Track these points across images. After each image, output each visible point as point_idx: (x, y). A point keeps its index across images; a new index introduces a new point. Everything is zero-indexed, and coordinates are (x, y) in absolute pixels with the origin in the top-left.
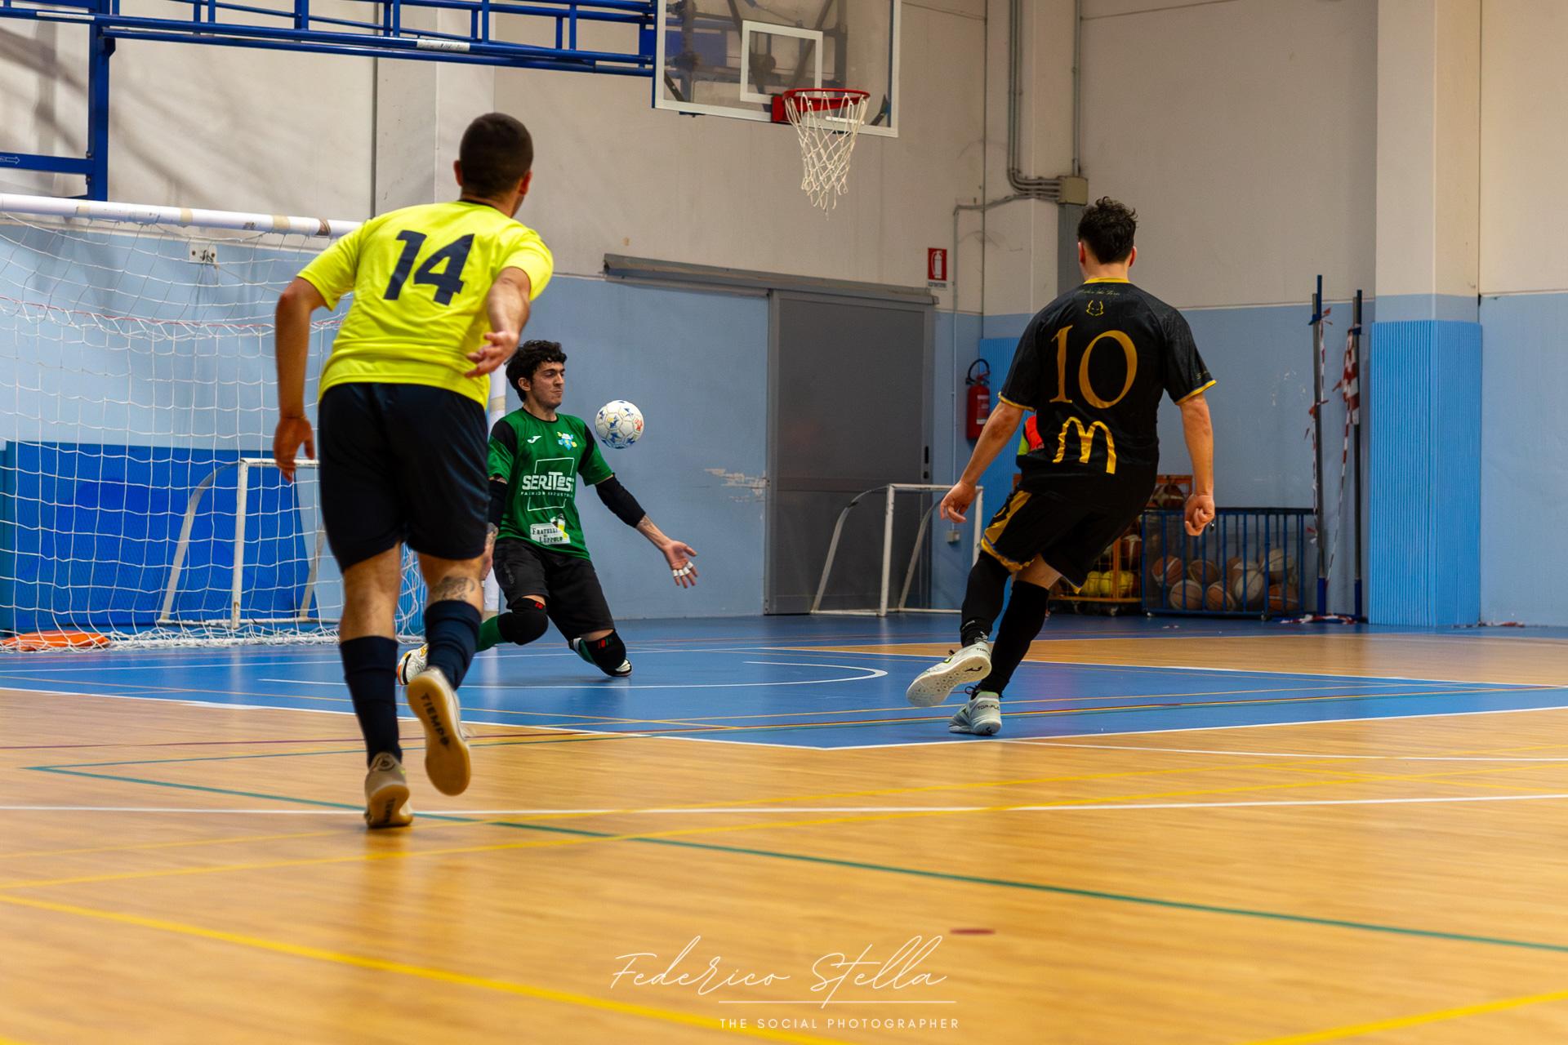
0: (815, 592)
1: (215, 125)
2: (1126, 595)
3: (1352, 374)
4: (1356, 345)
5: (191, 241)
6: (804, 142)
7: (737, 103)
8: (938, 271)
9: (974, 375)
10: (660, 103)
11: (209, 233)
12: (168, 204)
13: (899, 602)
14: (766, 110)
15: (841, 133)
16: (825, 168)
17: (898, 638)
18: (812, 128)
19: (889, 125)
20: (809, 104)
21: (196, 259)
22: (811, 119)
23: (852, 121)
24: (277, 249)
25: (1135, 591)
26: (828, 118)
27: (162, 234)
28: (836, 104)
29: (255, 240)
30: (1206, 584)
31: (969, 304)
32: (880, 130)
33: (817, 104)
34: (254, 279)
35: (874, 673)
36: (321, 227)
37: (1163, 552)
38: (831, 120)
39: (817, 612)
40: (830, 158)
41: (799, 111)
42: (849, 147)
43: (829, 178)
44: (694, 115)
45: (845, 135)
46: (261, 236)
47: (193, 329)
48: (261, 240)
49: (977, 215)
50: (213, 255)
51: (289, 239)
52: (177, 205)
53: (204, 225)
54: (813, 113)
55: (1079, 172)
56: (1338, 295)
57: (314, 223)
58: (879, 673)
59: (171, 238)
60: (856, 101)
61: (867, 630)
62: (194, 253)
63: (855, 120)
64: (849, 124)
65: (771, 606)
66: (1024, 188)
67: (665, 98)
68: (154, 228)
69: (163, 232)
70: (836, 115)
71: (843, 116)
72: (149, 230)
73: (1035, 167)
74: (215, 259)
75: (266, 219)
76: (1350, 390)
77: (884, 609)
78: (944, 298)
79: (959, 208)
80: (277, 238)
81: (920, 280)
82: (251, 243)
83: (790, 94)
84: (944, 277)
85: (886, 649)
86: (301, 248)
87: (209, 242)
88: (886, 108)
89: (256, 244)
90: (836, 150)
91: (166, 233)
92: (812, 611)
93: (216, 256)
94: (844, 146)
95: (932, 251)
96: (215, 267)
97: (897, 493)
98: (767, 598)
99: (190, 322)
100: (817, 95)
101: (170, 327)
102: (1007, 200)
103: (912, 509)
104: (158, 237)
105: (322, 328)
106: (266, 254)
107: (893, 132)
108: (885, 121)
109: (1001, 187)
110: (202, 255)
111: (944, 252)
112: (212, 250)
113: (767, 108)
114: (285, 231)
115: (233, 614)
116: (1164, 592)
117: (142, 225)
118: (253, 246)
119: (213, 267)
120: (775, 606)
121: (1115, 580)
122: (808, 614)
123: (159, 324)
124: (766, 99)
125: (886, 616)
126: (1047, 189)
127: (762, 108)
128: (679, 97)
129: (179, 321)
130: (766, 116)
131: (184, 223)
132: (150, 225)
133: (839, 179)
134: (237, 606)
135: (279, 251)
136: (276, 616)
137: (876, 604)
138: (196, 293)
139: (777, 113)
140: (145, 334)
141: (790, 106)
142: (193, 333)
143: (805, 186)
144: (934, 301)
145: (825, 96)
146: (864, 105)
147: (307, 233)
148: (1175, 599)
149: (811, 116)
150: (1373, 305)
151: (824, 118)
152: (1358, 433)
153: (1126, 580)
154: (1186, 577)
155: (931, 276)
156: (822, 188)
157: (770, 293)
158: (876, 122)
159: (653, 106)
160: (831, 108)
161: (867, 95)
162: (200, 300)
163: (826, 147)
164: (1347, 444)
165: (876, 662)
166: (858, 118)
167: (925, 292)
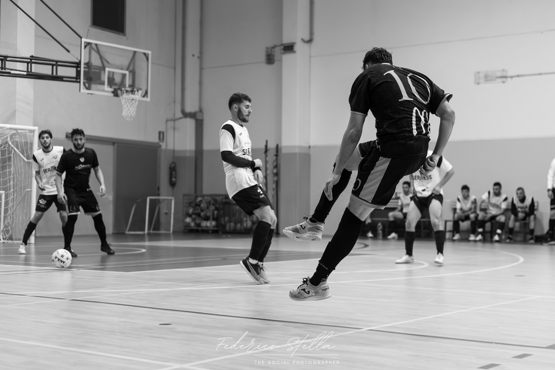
0: (127, 227)
2: (214, 227)
3: (276, 167)
4: (277, 159)
6: (123, 102)
7: (104, 91)
8: (161, 137)
9: (172, 166)
10: (82, 90)
13: (151, 229)
15: (133, 100)
16: (129, 109)
17: (150, 240)
18: (125, 98)
20: (125, 91)
22: (125, 96)
25: (217, 226)
28: (132, 92)
30: (236, 224)
31: (170, 147)
32: (145, 99)
33: (127, 91)
37: (224, 215)
38: (131, 96)
39: (127, 233)
40: (131, 106)
41: (122, 93)
42: (136, 104)
43: (130, 112)
44: (91, 94)
45: (135, 100)
49: (172, 122)
54: (126, 94)
55: (201, 111)
56: (272, 145)
58: (144, 250)
60: (138, 91)
61: (141, 238)
63: (138, 96)
64: (136, 97)
66: (186, 115)
71: (134, 95)
73: (189, 109)
76: (275, 171)
77: (146, 231)
78: (163, 145)
79: (167, 121)
81: (157, 140)
83: (120, 89)
84: (163, 139)
85: (147, 243)
88: (146, 93)
90: (132, 104)
94: (134, 103)
95: (160, 133)
97: (151, 200)
98: (113, 229)
100: (127, 89)
102: (181, 118)
103: (154, 204)
107: (148, 99)
108: (146, 96)
109: (179, 114)
111: (163, 133)
113: (113, 92)
116: (224, 226)
120: (115, 232)
121: (211, 223)
122: (125, 233)
124: (112, 90)
125: (147, 234)
126: (192, 115)
127: (111, 92)
128: (88, 88)
130: (112, 95)
133: (133, 112)
137: (143, 230)
139: (115, 94)
141: (119, 92)
143: (123, 114)
144: (160, 146)
145: (129, 89)
146: (140, 92)
148: (227, 228)
150: (281, 148)
151: (129, 95)
152: (277, 183)
153: (214, 223)
154: (230, 222)
155: (160, 138)
156: (128, 115)
157: (114, 144)
158: (144, 96)
159: (80, 91)
161: (141, 89)
163: (129, 103)
164: (274, 186)
165: (143, 247)
167: (158, 144)
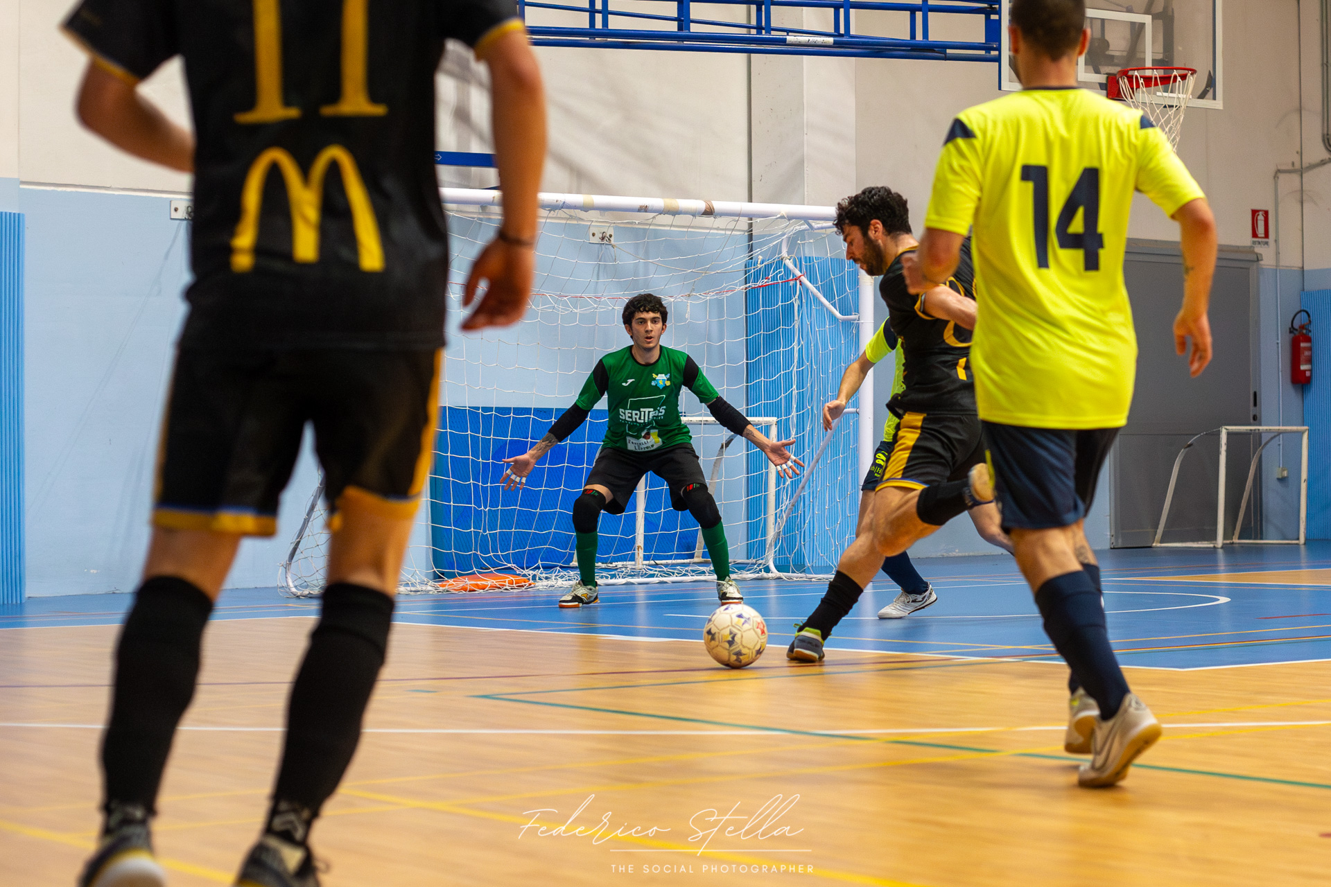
0: (1156, 526)
1: (610, 120)
5: (593, 224)
8: (1261, 231)
9: (1296, 325)
10: (1006, 85)
11: (608, 216)
12: (570, 192)
13: (1233, 534)
14: (1102, 89)
15: (1173, 106)
17: (1234, 567)
18: (1144, 104)
19: (1214, 98)
20: (1141, 81)
21: (596, 240)
22: (1143, 95)
23: (1181, 96)
24: (668, 228)
26: (1159, 94)
27: (568, 219)
28: (1165, 80)
29: (650, 221)
31: (1290, 260)
32: (1206, 103)
33: (1148, 81)
34: (647, 256)
35: (1219, 600)
36: (706, 208)
38: (1161, 96)
39: (1159, 545)
41: (1132, 89)
42: (1179, 119)
45: (1174, 109)
46: (654, 217)
47: (595, 302)
48: (655, 222)
49: (1296, 177)
50: (611, 236)
51: (679, 220)
52: (578, 192)
53: (604, 209)
54: (1144, 89)
57: (700, 205)
58: (1223, 600)
59: (575, 222)
60: (1184, 77)
61: (1205, 560)
62: (594, 235)
63: (1183, 95)
64: (1178, 98)
65: (1117, 541)
67: (1010, 81)
68: (560, 213)
69: (568, 217)
70: (1166, 91)
71: (1172, 92)
72: (554, 216)
74: (612, 239)
75: (657, 202)
77: (1220, 541)
78: (1267, 255)
79: (1278, 172)
80: (667, 219)
81: (1245, 239)
82: (647, 224)
83: (1123, 73)
84: (1267, 236)
85: (1223, 578)
86: (689, 227)
87: (609, 225)
88: (1211, 82)
89: (650, 225)
90: (1167, 122)
91: (571, 217)
92: (1154, 545)
93: (613, 237)
94: (1174, 118)
95: (1255, 212)
96: (613, 246)
97: (1229, 434)
98: (1113, 533)
99: (591, 295)
100: (1148, 73)
101: (576, 300)
102: (1322, 163)
103: (1243, 448)
104: (564, 222)
105: (708, 298)
106: (656, 234)
107: (1218, 104)
108: (1210, 94)
109: (1317, 151)
110: (601, 236)
111: (1267, 213)
112: (610, 231)
113: (1102, 86)
114: (674, 212)
115: (636, 556)
117: (550, 211)
118: (647, 227)
119: (610, 246)
120: (1120, 541)
122: (1151, 547)
123: (566, 298)
124: (1101, 78)
125: (1222, 548)
127: (1098, 86)
129: (583, 295)
131: (586, 208)
132: (556, 211)
134: (640, 550)
135: (670, 230)
136: (677, 557)
137: (1213, 537)
138: (597, 268)
139: (1112, 90)
140: (554, 308)
141: (1124, 84)
142: (596, 306)
144: (1258, 258)
145: (1156, 73)
146: (1191, 81)
147: (694, 214)
149: (1143, 92)
151: (1155, 94)
155: (1254, 235)
158: (1202, 96)
159: (1000, 88)
160: (1161, 84)
161: (1194, 72)
162: (601, 274)
165: (1214, 589)
166: (1186, 93)
167: (1250, 250)
